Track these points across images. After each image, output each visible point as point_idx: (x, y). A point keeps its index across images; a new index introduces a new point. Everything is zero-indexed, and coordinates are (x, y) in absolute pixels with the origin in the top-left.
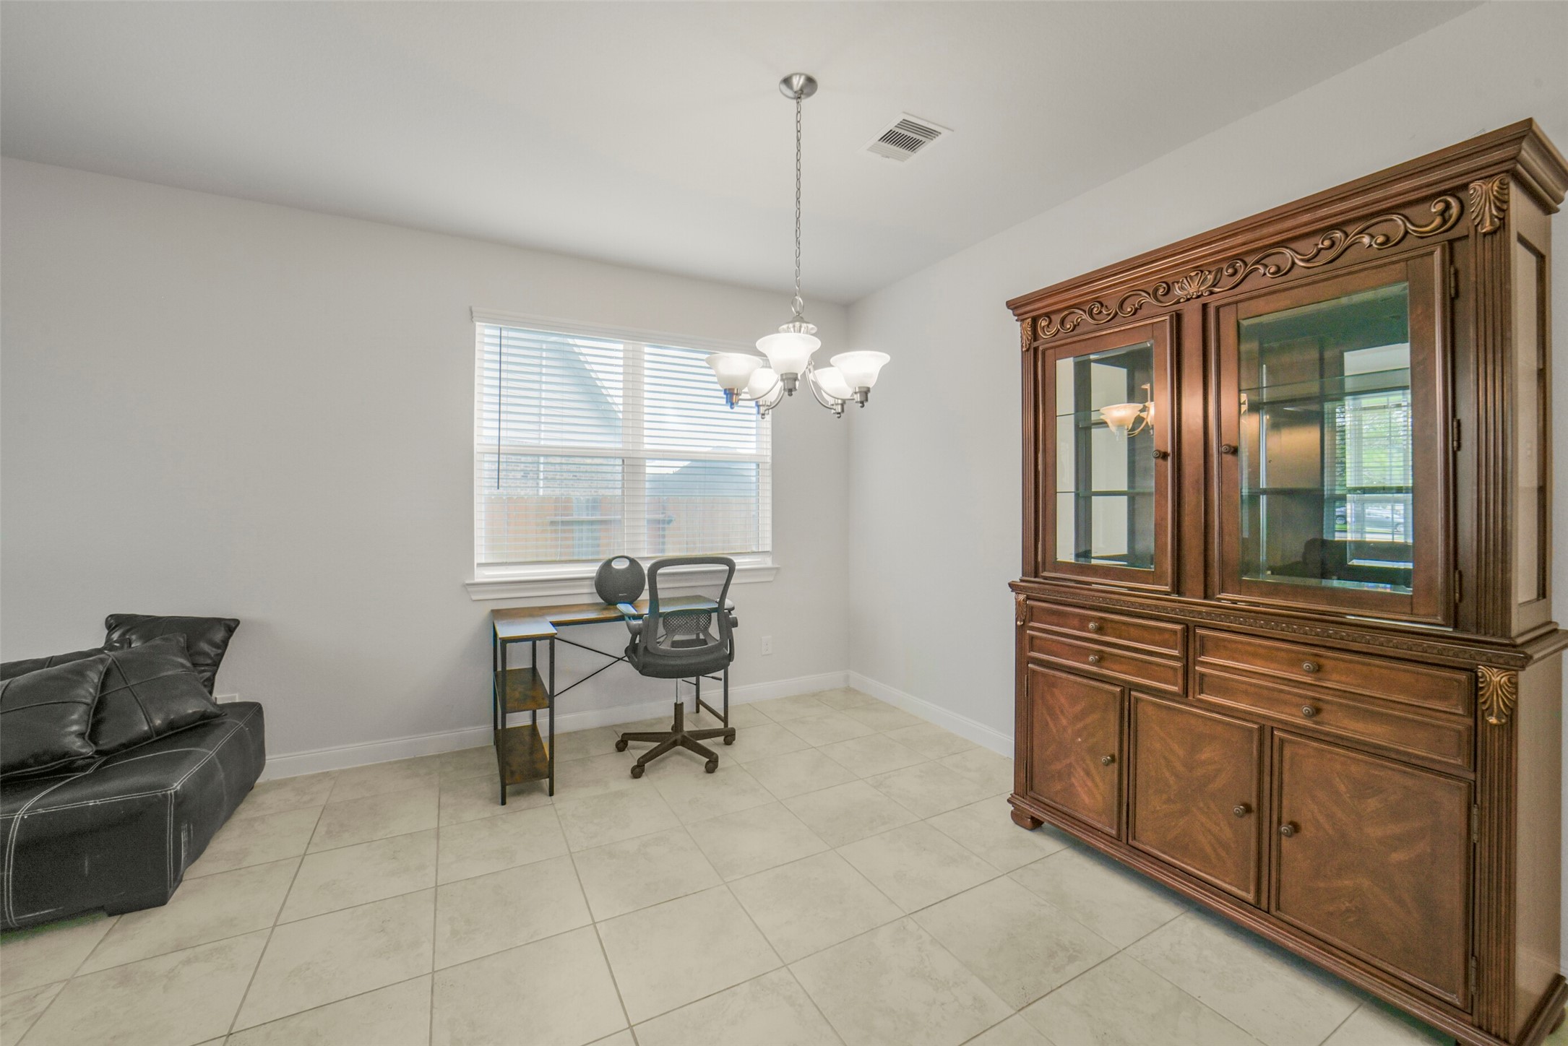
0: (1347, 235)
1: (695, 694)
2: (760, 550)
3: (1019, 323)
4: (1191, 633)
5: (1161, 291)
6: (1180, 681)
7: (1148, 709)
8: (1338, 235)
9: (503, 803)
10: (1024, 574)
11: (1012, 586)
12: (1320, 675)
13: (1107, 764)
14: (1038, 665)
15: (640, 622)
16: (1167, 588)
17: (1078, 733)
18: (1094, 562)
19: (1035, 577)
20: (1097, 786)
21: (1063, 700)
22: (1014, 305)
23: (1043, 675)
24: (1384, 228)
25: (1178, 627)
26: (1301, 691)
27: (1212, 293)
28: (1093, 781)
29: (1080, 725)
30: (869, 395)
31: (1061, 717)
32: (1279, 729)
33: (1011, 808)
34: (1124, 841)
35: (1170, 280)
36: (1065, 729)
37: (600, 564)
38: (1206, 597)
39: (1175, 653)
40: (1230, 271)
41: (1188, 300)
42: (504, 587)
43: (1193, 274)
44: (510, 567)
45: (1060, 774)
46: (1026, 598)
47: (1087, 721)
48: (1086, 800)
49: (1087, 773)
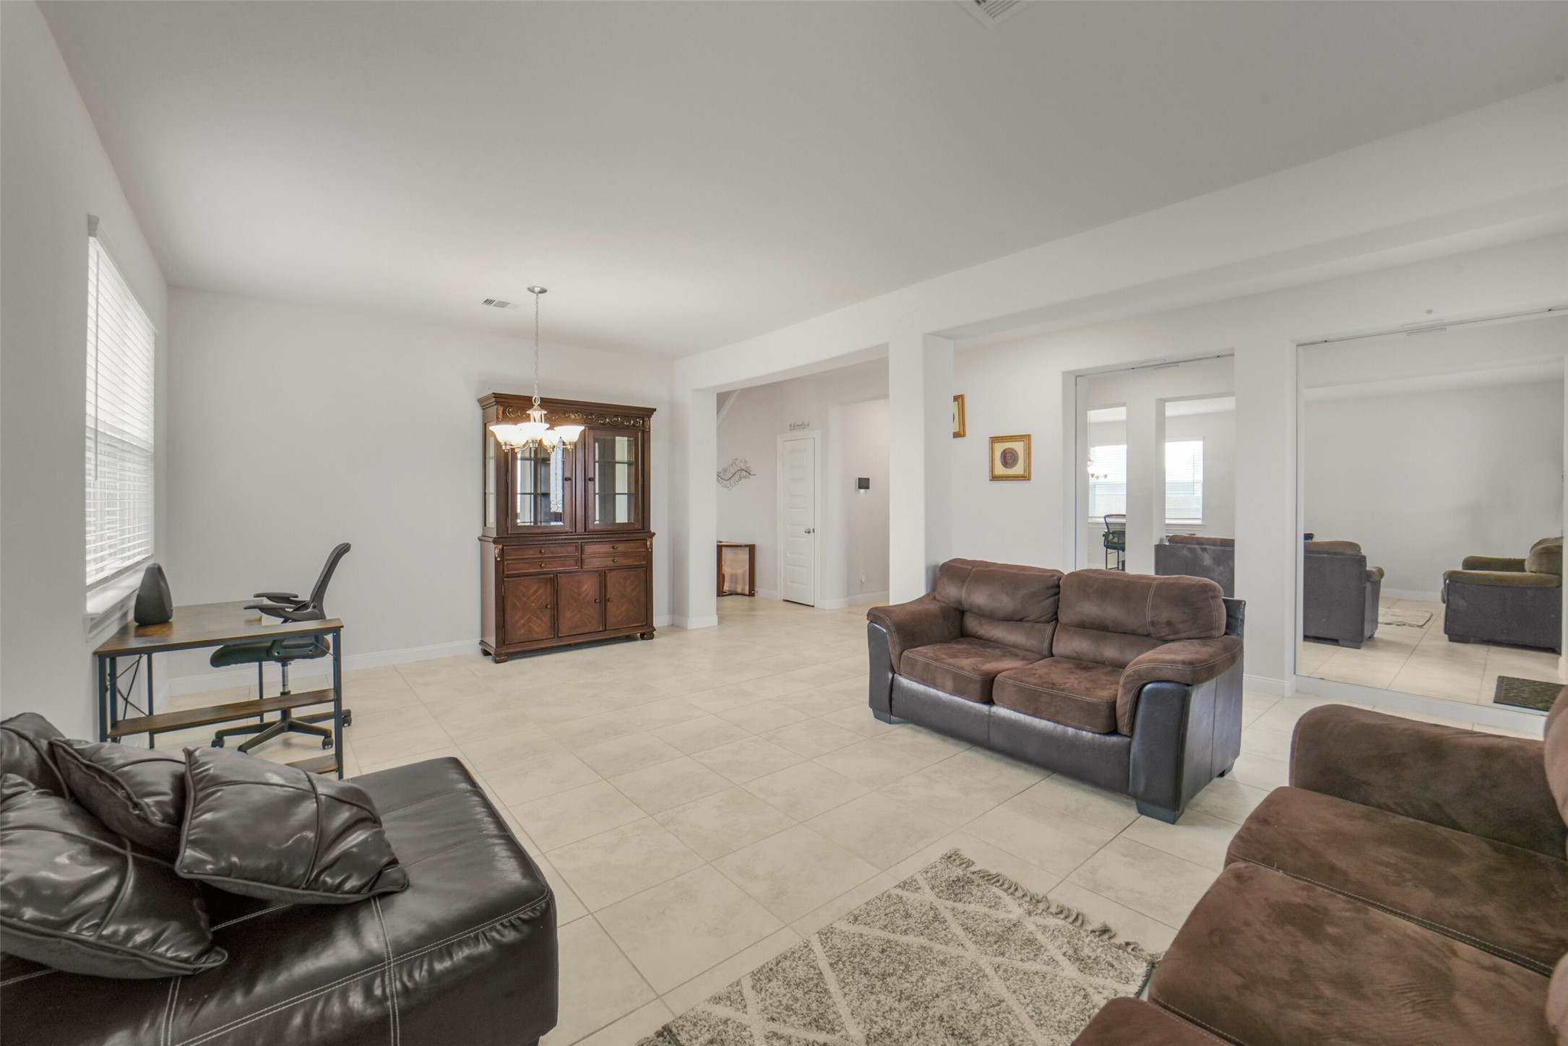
5: (566, 413)
7: (564, 580)
13: (547, 608)
16: (571, 531)
17: (533, 602)
19: (506, 534)
20: (542, 619)
21: (524, 590)
26: (612, 555)
29: (533, 598)
31: (523, 598)
32: (606, 570)
34: (556, 636)
36: (525, 603)
38: (584, 532)
39: (576, 554)
43: (579, 413)
45: (524, 625)
46: (503, 546)
47: (537, 594)
48: (537, 629)
49: (538, 617)
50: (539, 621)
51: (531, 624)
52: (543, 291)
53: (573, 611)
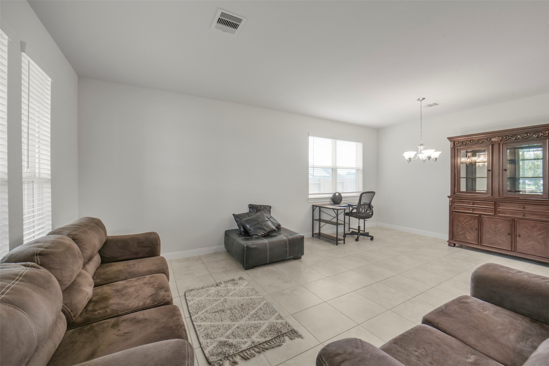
0: (530, 134)
1: (348, 226)
2: (359, 191)
3: (450, 142)
4: (496, 204)
5: (489, 139)
6: (494, 212)
7: (485, 219)
8: (529, 134)
9: (337, 245)
10: (451, 194)
11: (448, 197)
12: (525, 209)
13: (475, 230)
14: (455, 212)
15: (356, 206)
16: (490, 195)
17: (467, 225)
18: (477, 191)
19: (454, 195)
20: (472, 235)
21: (463, 219)
22: (449, 139)
23: (457, 214)
24: (538, 134)
25: (493, 202)
26: (521, 212)
27: (501, 141)
28: (471, 234)
29: (467, 224)
30: (437, 159)
31: (462, 222)
32: (516, 219)
33: (448, 243)
34: (480, 244)
35: (491, 137)
36: (463, 225)
37: (333, 194)
38: (499, 197)
39: (493, 207)
40: (505, 138)
41: (495, 142)
42: (317, 199)
43: (496, 137)
44: (315, 195)
45: (462, 234)
46: (453, 199)
47: (469, 223)
48: (469, 238)
49: (470, 233)
50: (470, 235)
51: (466, 235)
52: (424, 99)
53: (491, 235)
